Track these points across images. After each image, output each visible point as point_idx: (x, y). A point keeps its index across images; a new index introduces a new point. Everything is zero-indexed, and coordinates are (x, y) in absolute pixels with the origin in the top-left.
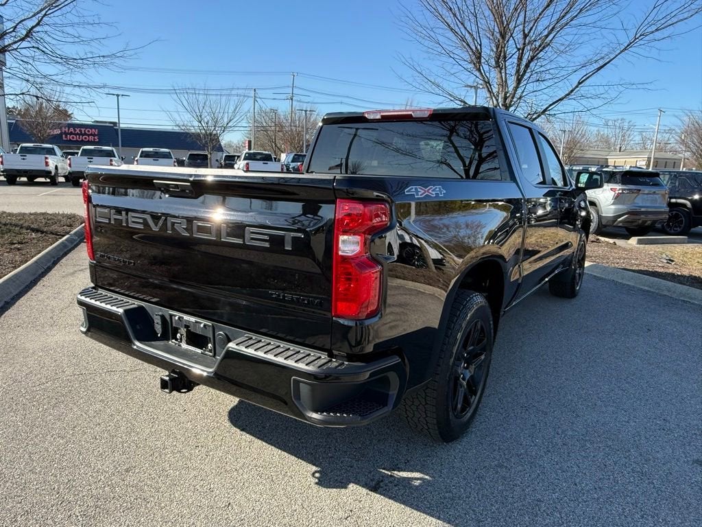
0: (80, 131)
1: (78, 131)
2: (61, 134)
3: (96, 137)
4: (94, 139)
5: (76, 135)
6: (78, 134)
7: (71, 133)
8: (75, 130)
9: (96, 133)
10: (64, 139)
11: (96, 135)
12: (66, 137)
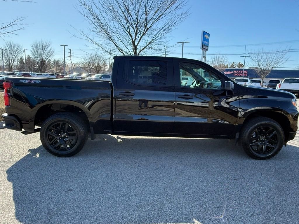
0: (241, 72)
1: (240, 72)
2: (234, 73)
3: (246, 74)
4: (246, 75)
5: (239, 73)
6: (240, 73)
7: (237, 73)
8: (239, 72)
9: (247, 72)
10: (234, 75)
11: (247, 73)
12: (235, 74)
